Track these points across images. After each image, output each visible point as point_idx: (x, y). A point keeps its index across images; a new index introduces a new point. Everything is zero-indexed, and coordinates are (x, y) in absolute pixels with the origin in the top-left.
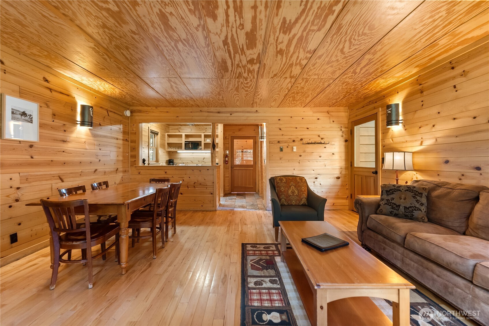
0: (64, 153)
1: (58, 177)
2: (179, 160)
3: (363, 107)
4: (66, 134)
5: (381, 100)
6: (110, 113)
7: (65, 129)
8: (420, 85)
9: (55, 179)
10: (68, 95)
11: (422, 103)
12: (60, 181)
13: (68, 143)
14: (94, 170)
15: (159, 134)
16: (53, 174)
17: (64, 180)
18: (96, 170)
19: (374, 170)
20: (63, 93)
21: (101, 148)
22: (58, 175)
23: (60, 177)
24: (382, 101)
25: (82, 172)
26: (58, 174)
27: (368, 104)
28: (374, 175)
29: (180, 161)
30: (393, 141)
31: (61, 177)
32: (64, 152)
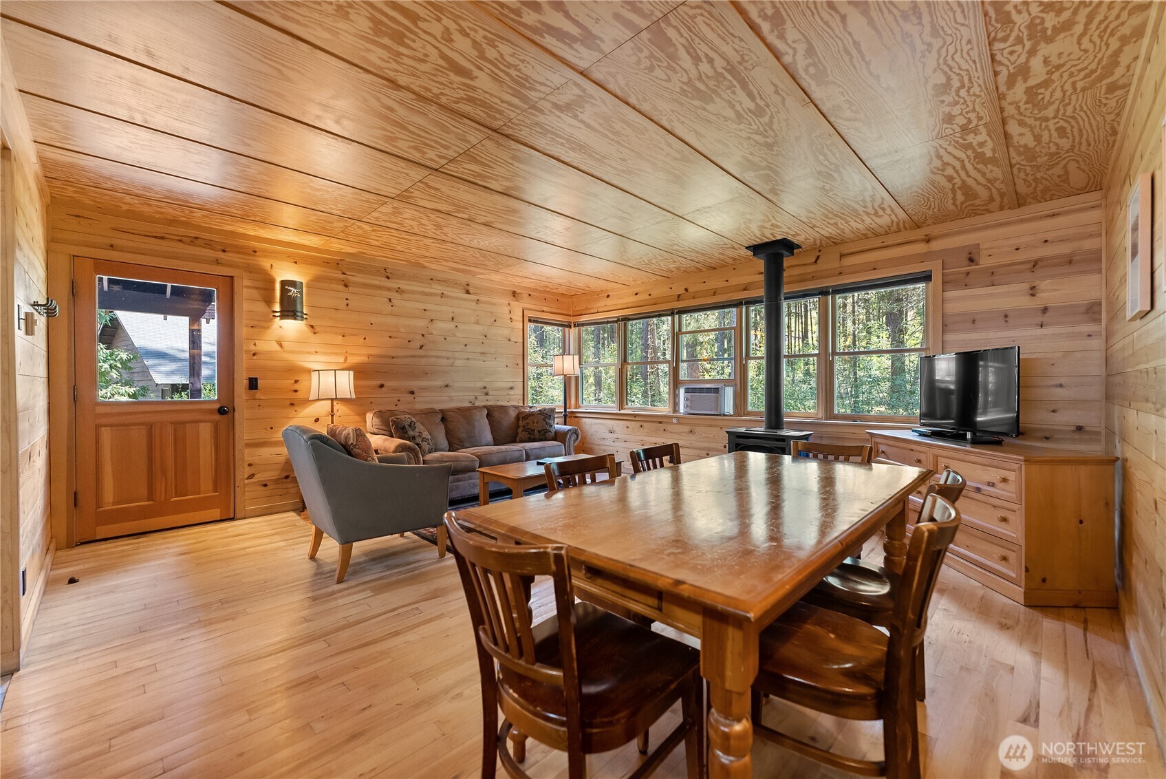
3: (162, 238)
5: (242, 253)
8: (343, 273)
11: (347, 302)
19: (217, 406)
24: (248, 257)
27: (188, 240)
28: (217, 417)
30: (281, 346)
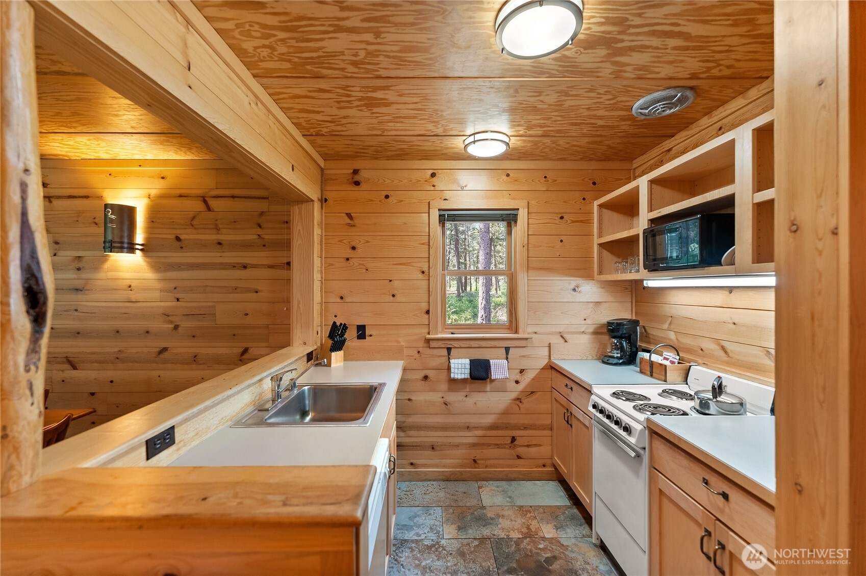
0: (76, 313)
1: (65, 360)
2: (666, 326)
4: (84, 275)
6: (212, 203)
7: (81, 265)
9: (59, 363)
10: (87, 197)
12: (68, 366)
13: (86, 292)
14: (158, 350)
15: (522, 215)
16: (55, 353)
17: (77, 366)
18: (164, 350)
20: (76, 195)
21: (178, 296)
22: (65, 355)
23: (68, 360)
25: (120, 351)
26: (65, 353)
29: (672, 335)
31: (70, 359)
32: (76, 310)
